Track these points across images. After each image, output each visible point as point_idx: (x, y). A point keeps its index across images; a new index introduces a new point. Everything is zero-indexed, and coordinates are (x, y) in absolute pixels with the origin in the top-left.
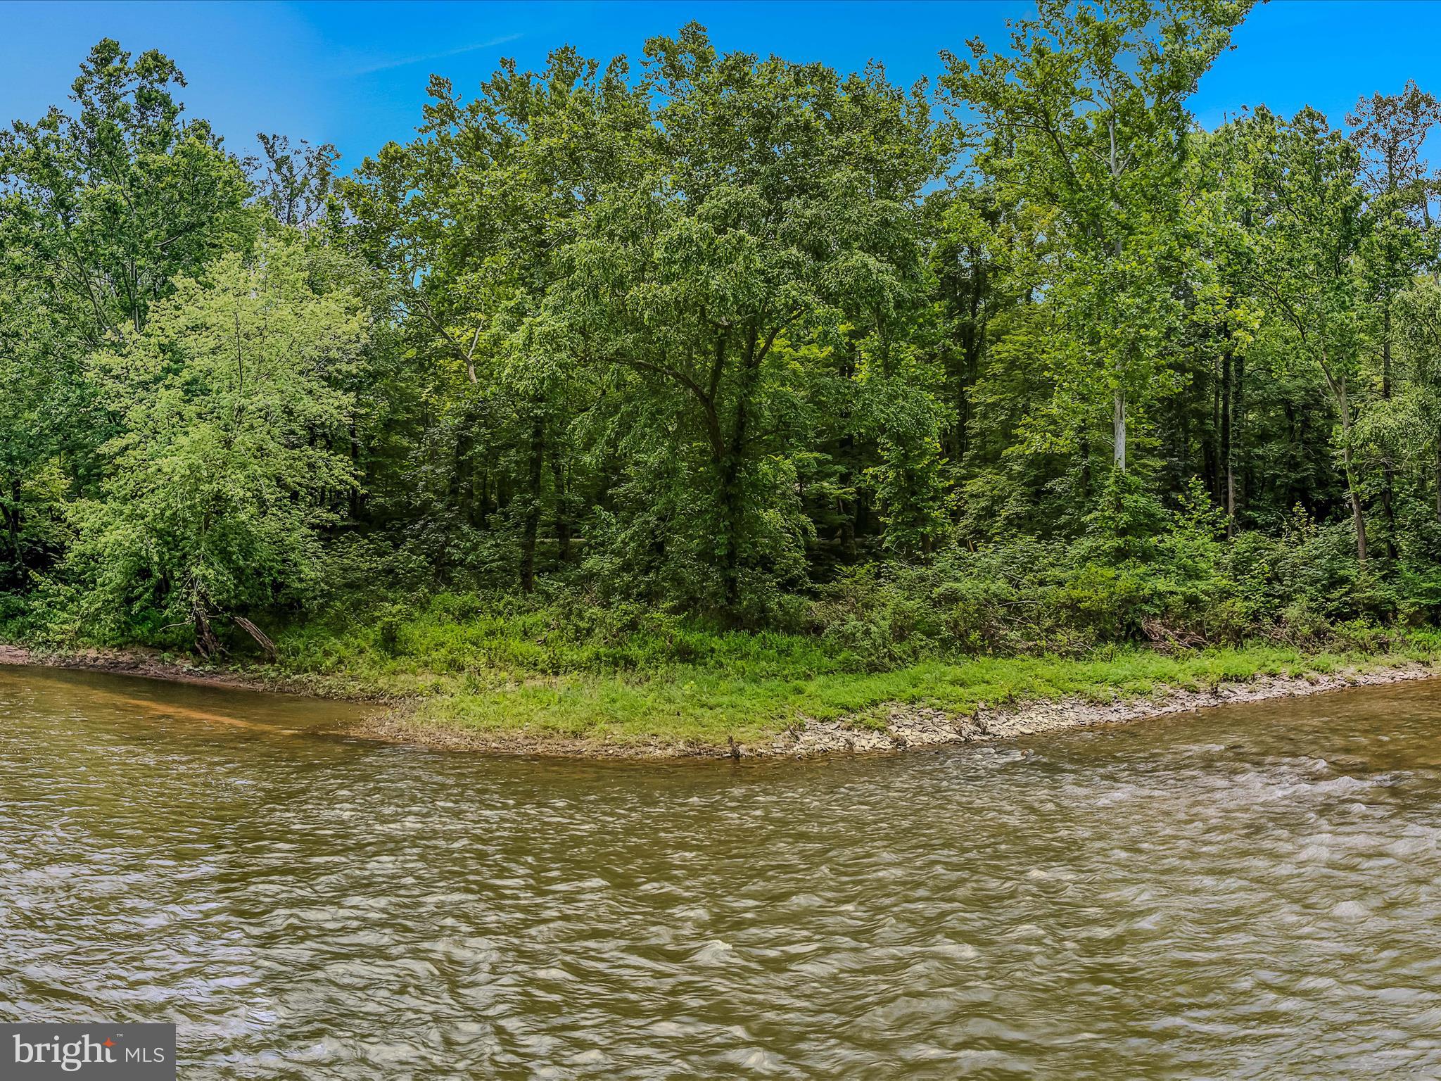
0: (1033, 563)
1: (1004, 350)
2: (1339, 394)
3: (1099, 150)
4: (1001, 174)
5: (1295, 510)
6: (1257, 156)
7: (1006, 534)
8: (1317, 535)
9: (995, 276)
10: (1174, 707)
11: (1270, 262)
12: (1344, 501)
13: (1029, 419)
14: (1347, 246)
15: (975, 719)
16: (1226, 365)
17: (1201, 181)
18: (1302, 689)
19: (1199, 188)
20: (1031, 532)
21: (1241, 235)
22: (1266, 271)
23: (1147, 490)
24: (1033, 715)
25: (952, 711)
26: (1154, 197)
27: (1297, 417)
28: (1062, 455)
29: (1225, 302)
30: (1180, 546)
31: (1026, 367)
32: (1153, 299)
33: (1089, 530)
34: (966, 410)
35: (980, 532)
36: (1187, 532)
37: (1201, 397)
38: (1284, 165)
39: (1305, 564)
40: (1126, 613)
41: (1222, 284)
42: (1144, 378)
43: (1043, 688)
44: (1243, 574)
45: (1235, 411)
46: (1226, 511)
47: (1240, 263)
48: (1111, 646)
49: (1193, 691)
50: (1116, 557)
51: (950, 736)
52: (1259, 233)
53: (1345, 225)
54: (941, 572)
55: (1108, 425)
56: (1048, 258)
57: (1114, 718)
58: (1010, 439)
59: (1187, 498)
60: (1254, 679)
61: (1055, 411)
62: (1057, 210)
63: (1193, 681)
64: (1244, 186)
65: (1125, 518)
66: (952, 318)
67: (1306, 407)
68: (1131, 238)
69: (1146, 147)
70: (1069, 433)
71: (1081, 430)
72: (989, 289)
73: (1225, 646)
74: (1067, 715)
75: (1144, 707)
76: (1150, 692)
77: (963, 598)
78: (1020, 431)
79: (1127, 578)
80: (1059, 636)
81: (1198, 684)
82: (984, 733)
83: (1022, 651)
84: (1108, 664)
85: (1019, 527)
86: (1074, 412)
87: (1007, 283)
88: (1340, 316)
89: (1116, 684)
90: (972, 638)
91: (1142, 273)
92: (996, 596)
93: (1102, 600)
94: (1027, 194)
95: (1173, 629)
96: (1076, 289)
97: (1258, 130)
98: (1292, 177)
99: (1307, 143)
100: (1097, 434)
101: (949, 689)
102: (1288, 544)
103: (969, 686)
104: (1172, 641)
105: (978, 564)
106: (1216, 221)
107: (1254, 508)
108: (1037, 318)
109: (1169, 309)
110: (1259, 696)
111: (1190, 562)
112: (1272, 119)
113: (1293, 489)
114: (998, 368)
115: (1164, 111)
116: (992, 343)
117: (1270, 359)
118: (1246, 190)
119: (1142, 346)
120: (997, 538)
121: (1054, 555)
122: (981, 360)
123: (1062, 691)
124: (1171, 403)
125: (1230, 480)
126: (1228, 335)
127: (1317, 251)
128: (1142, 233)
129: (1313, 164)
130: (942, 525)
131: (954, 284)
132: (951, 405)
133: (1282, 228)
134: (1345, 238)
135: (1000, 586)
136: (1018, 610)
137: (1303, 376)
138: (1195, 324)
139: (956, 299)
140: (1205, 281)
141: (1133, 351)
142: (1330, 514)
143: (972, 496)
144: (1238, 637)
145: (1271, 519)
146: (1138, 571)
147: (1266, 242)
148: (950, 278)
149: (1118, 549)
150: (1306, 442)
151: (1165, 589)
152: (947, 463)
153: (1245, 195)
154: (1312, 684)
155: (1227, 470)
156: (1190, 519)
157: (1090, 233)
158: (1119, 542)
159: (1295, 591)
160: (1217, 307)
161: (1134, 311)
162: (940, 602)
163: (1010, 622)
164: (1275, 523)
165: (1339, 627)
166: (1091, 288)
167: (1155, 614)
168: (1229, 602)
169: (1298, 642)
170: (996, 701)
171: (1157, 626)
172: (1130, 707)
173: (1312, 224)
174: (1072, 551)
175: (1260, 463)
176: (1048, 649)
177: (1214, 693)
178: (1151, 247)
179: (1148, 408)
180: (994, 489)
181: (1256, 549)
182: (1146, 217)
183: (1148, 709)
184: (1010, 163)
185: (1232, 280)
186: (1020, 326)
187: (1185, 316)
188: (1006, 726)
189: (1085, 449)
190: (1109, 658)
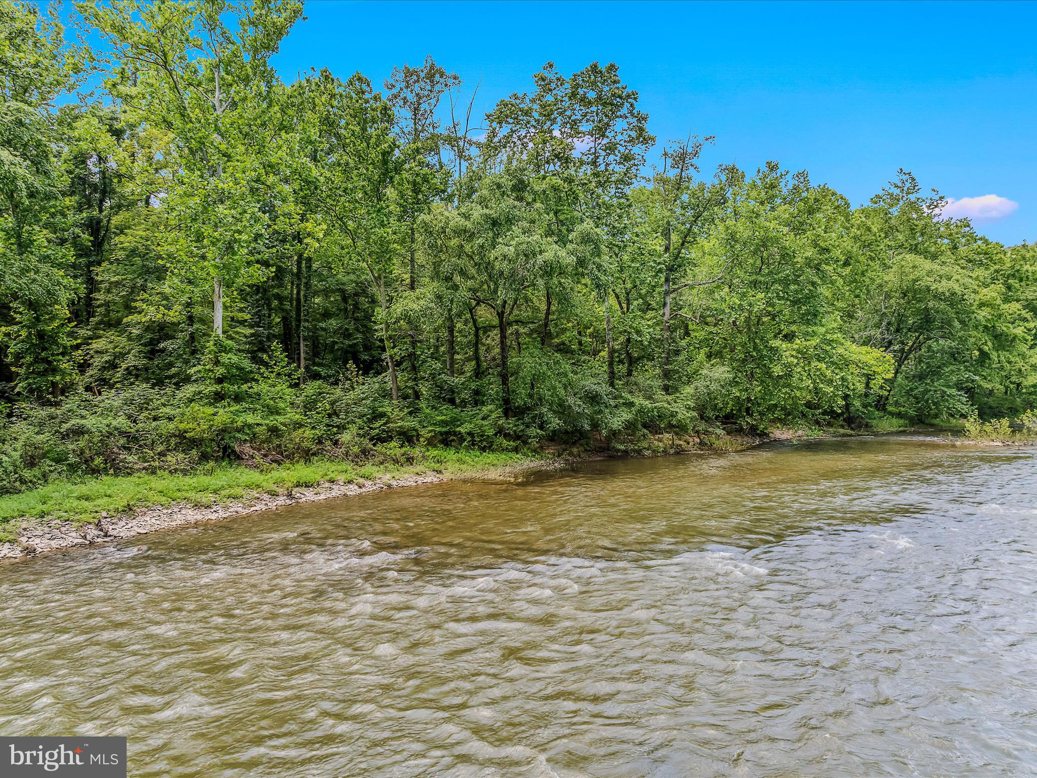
0: (148, 404)
1: (126, 241)
2: (379, 286)
3: (207, 91)
4: (127, 99)
5: (348, 366)
6: (322, 108)
7: (126, 382)
8: (363, 384)
9: (119, 182)
10: (261, 507)
11: (330, 189)
12: (383, 361)
13: (146, 296)
14: (385, 181)
15: (98, 525)
16: (299, 263)
17: (281, 124)
18: (353, 490)
19: (280, 130)
20: (147, 380)
21: (310, 168)
22: (328, 196)
23: (239, 350)
24: (148, 519)
25: (78, 521)
26: (247, 134)
27: (350, 301)
28: (173, 324)
29: (299, 217)
30: (264, 391)
31: (144, 256)
32: (245, 212)
33: (194, 378)
34: (92, 285)
35: (104, 380)
36: (270, 381)
37: (281, 286)
38: (341, 117)
39: (355, 404)
40: (222, 439)
41: (296, 205)
42: (237, 269)
43: (155, 498)
44: (310, 410)
45: (305, 296)
46: (299, 367)
47: (309, 189)
48: (212, 463)
49: (274, 494)
50: (215, 399)
51: (76, 541)
52: (323, 168)
53: (383, 165)
54: (69, 411)
55: (209, 302)
56: (163, 172)
57: (214, 516)
58: (129, 308)
59: (270, 357)
60: (318, 485)
61: (168, 291)
62: (171, 135)
63: (274, 487)
64: (312, 130)
65: (220, 371)
66: (81, 211)
67: (356, 294)
68: (229, 164)
69: (242, 94)
70: (177, 307)
71: (188, 305)
72: (113, 192)
73: (298, 462)
74: (175, 517)
75: (237, 508)
76: (242, 497)
77: (89, 432)
78: (138, 304)
79: (223, 415)
80: (169, 458)
81: (277, 490)
82: (106, 536)
83: (138, 470)
84: (209, 477)
85: (137, 376)
86: (183, 292)
87: (128, 188)
88: (380, 231)
89: (215, 492)
90: (96, 462)
91: (237, 191)
92: (116, 429)
93: (203, 431)
94: (147, 119)
95: (259, 450)
96: (185, 199)
97: (322, 88)
98: (347, 127)
99: (357, 101)
100: (200, 309)
101: (76, 503)
102: (343, 389)
103: (93, 500)
104: (258, 459)
105: (102, 405)
106: (292, 156)
107: (319, 365)
108: (154, 218)
109: (257, 220)
110: (322, 497)
111: (272, 402)
112: (333, 80)
113: (346, 352)
114: (121, 255)
115: (257, 66)
116: (116, 234)
117: (330, 260)
118: (314, 133)
119: (236, 246)
120: (118, 385)
121: (165, 398)
122: (106, 247)
123: (173, 500)
124: (258, 289)
125: (302, 345)
126: (300, 241)
127: (364, 183)
128: (238, 161)
129: (361, 117)
130: (71, 375)
131: (84, 184)
132: (79, 280)
133: (339, 165)
134: (384, 174)
135: (121, 422)
136: (135, 439)
137: (354, 273)
138: (276, 232)
139: (85, 196)
140: (284, 201)
141: (230, 248)
142: (373, 369)
143: (97, 352)
144: (307, 456)
145: (331, 372)
146: (232, 409)
147: (328, 174)
148: (80, 178)
149: (217, 394)
150: (356, 319)
151: (253, 422)
152: (76, 326)
153: (313, 138)
154: (360, 487)
155: (299, 337)
156: (272, 372)
157: (197, 157)
158: (218, 387)
159: (348, 423)
160: (293, 221)
161: (230, 219)
162: (68, 435)
163: (129, 449)
164: (334, 375)
165: (379, 447)
166: (197, 200)
167: (246, 440)
168: (301, 431)
169: (350, 458)
170: (117, 510)
171: (247, 449)
172: (226, 508)
173: (360, 163)
174: (180, 394)
175: (323, 333)
176: (160, 468)
177: (290, 495)
178: (244, 172)
179: (241, 291)
180: (116, 347)
181: (320, 394)
182: (242, 148)
183: (240, 509)
184: (134, 91)
185: (304, 201)
186: (140, 224)
187: (269, 226)
188: (123, 529)
189: (191, 319)
190: (211, 472)
